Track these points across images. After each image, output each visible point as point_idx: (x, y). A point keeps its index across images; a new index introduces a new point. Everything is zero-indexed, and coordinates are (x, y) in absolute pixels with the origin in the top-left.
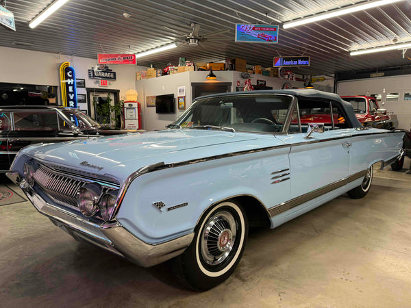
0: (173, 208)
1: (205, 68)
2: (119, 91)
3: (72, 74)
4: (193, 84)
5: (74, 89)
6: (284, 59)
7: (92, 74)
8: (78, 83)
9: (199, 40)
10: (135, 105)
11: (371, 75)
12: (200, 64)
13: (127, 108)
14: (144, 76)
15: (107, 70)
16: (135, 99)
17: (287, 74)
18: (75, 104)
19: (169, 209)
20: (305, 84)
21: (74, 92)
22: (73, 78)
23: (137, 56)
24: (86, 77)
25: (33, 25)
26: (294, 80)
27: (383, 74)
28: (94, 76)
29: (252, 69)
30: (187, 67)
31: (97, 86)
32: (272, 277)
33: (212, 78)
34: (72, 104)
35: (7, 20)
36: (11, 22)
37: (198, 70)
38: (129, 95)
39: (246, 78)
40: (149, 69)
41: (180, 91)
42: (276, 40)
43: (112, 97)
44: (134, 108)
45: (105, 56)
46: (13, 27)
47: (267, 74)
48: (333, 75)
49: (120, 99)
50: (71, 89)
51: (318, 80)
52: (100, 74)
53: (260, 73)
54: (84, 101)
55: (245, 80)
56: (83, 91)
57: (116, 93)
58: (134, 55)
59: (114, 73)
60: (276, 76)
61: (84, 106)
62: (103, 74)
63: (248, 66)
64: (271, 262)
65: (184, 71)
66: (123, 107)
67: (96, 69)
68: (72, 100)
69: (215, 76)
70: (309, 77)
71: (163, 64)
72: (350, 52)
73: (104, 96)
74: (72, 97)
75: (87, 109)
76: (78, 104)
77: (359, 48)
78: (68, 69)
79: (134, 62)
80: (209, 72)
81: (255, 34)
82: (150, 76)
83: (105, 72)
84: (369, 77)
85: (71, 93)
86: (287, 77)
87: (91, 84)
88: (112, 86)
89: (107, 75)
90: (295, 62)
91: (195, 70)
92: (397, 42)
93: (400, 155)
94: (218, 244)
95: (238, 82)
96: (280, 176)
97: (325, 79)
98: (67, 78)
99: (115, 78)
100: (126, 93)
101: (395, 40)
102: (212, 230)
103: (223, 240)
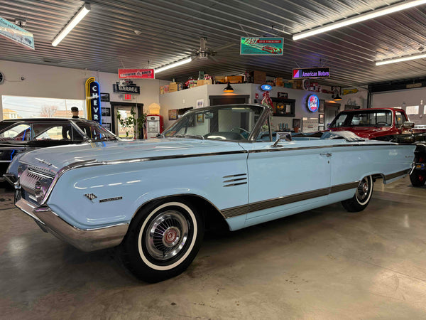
0: (106, 200)
1: (222, 81)
3: (97, 88)
4: (210, 97)
5: (98, 103)
6: (303, 70)
7: (116, 88)
8: (103, 97)
10: (157, 118)
11: (408, 86)
12: (219, 78)
13: (149, 121)
14: (168, 90)
15: (131, 84)
16: (158, 113)
17: (312, 86)
19: (101, 201)
20: (333, 97)
21: (98, 106)
22: (97, 92)
24: (110, 91)
25: (55, 44)
26: (321, 92)
27: (421, 84)
28: (118, 90)
29: (272, 82)
30: (205, 81)
31: (121, 100)
32: (221, 276)
33: (229, 91)
34: (96, 117)
35: (26, 39)
36: (30, 42)
37: (217, 83)
38: (152, 108)
40: (172, 83)
41: (199, 104)
42: (281, 52)
43: (136, 111)
44: (156, 121)
45: (125, 71)
46: (32, 47)
47: (290, 86)
48: (367, 87)
49: (144, 113)
50: (95, 103)
51: (350, 92)
52: (124, 89)
53: (281, 85)
54: (108, 115)
55: (262, 92)
56: (108, 105)
57: (140, 106)
58: (153, 70)
59: (138, 88)
60: (300, 88)
61: (108, 120)
62: (127, 89)
63: (268, 78)
64: (228, 263)
65: (203, 85)
66: (146, 120)
67: (121, 84)
68: (96, 114)
69: (232, 89)
70: (338, 89)
71: (183, 78)
72: (375, 62)
74: (96, 111)
75: (111, 122)
76: (102, 118)
77: (385, 58)
78: (93, 84)
79: (152, 77)
81: (260, 47)
82: (172, 90)
83: (129, 87)
84: (405, 88)
85: (96, 107)
86: (312, 89)
87: (115, 98)
88: (136, 100)
89: (130, 89)
90: (315, 74)
91: (213, 83)
92: (423, 51)
93: (411, 169)
94: (163, 239)
95: (257, 95)
96: (235, 180)
97: (358, 91)
98: (92, 92)
99: (138, 92)
100: (150, 107)
101: (421, 49)
102: (158, 227)
103: (170, 237)
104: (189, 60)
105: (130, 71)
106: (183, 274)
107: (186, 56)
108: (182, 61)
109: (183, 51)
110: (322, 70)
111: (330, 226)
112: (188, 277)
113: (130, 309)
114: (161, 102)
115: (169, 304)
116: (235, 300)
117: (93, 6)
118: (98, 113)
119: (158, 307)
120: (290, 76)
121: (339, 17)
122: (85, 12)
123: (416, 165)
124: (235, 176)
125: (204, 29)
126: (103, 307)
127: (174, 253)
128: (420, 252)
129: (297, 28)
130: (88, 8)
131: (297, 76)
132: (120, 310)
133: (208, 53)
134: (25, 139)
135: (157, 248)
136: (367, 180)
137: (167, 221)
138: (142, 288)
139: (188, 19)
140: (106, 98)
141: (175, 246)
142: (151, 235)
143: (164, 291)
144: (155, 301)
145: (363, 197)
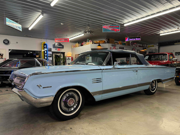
0: (45, 87)
1: (96, 43)
2: (65, 53)
3: (46, 46)
4: (92, 49)
5: (47, 52)
6: (130, 38)
7: (54, 46)
8: (49, 50)
9: (90, 32)
10: (70, 58)
12: (95, 41)
13: (67, 59)
14: (74, 47)
16: (71, 56)
18: (47, 58)
19: (43, 88)
20: (143, 48)
21: (47, 53)
22: (46, 48)
23: (70, 39)
24: (52, 47)
25: (30, 29)
26: (138, 47)
29: (117, 43)
30: (90, 43)
31: (56, 51)
36: (20, 28)
37: (94, 43)
39: (114, 46)
40: (76, 44)
43: (62, 55)
44: (70, 59)
45: (57, 39)
46: (21, 30)
47: (125, 44)
48: (158, 44)
49: (65, 56)
50: (46, 52)
51: (151, 47)
52: (57, 46)
53: (121, 44)
54: (51, 57)
56: (51, 53)
57: (63, 53)
58: (68, 39)
59: (63, 46)
60: (129, 45)
62: (58, 46)
63: (115, 41)
64: (94, 114)
65: (88, 44)
67: (56, 45)
69: (100, 46)
70: (145, 45)
71: (81, 42)
72: (160, 34)
73: (59, 55)
74: (46, 55)
75: (52, 60)
76: (48, 58)
77: (164, 32)
78: (45, 44)
79: (68, 41)
80: (98, 44)
82: (77, 46)
83: (59, 45)
84: (174, 44)
85: (46, 54)
86: (134, 45)
87: (54, 50)
88: (62, 50)
89: (60, 46)
90: (135, 39)
91: (93, 44)
92: (179, 29)
93: (174, 77)
94: (68, 103)
95: (111, 48)
96: (97, 81)
97: (154, 46)
98: (44, 48)
99: (63, 48)
100: (68, 53)
101: (178, 28)
102: (66, 98)
103: (71, 102)
104: (83, 35)
105: (60, 39)
106: (76, 118)
107: (82, 33)
108: (80, 35)
109: (80, 31)
110: (137, 38)
112: (78, 119)
113: (54, 130)
114: (72, 50)
115: (69, 128)
116: (96, 127)
117: (44, 14)
118: (47, 56)
119: (65, 129)
120: (124, 40)
121: (142, 16)
122: (41, 17)
123: (176, 76)
124: (97, 79)
125: (88, 22)
126: (44, 129)
127: (72, 109)
128: (174, 110)
129: (125, 21)
130: (43, 15)
131: (127, 40)
132: (50, 130)
133: (91, 32)
135: (66, 107)
136: (154, 82)
137: (70, 96)
138: (59, 122)
139: (82, 18)
140: (50, 50)
141: (73, 106)
142: (63, 102)
143: (68, 124)
144: (64, 127)
145: (153, 89)
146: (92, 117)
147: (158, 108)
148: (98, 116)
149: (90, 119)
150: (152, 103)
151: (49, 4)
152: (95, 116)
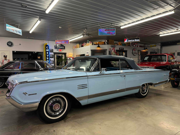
0: (31, 95)
2: (66, 53)
3: (48, 47)
4: (91, 50)
5: (48, 53)
6: (129, 39)
7: (56, 47)
8: (51, 51)
10: (72, 58)
12: (95, 43)
13: (69, 60)
14: (76, 47)
15: (62, 45)
16: (72, 56)
17: (135, 45)
18: (49, 59)
19: (29, 95)
20: (144, 49)
21: (49, 54)
22: (48, 49)
23: (70, 41)
24: (53, 48)
25: (31, 32)
26: (139, 47)
29: (117, 44)
30: (89, 44)
31: (58, 52)
33: (98, 48)
34: (48, 58)
35: (19, 32)
37: (94, 45)
38: (70, 55)
39: (113, 47)
40: (77, 45)
41: (87, 53)
42: (114, 34)
43: (63, 56)
44: (71, 60)
46: (21, 34)
47: (124, 45)
48: (160, 44)
49: (67, 56)
50: (47, 53)
51: (153, 46)
53: (121, 45)
54: (53, 57)
55: (112, 48)
56: (52, 54)
57: (65, 54)
59: (64, 47)
60: (129, 46)
61: (52, 59)
62: (60, 47)
63: (115, 42)
66: (67, 59)
67: (58, 46)
69: (100, 47)
70: (147, 45)
71: (81, 43)
73: (60, 55)
74: (48, 56)
76: (50, 59)
77: (163, 34)
78: (47, 46)
79: (68, 43)
81: (106, 32)
82: (78, 47)
84: (176, 44)
86: (135, 46)
87: (55, 51)
88: (63, 51)
89: (61, 47)
90: (134, 41)
91: (92, 45)
93: (167, 80)
94: (53, 108)
95: (110, 49)
96: (82, 87)
97: (156, 46)
98: (46, 49)
99: (65, 48)
100: (69, 54)
101: (177, 30)
102: (52, 103)
103: (57, 107)
104: (82, 37)
105: (60, 41)
107: (81, 35)
108: (79, 37)
111: (127, 104)
113: (39, 132)
114: (74, 51)
116: (76, 130)
117: (42, 20)
118: (48, 57)
119: (49, 132)
120: (123, 41)
124: (82, 85)
126: (30, 131)
129: (122, 24)
130: (40, 21)
131: (126, 41)
132: (35, 132)
133: (88, 35)
134: (18, 68)
138: (46, 125)
140: (52, 51)
141: (58, 111)
143: (53, 126)
144: (48, 130)
145: (144, 92)
146: (76, 120)
147: (142, 113)
148: (83, 119)
149: (75, 122)
150: (139, 107)
151: (45, 11)
152: (80, 120)
